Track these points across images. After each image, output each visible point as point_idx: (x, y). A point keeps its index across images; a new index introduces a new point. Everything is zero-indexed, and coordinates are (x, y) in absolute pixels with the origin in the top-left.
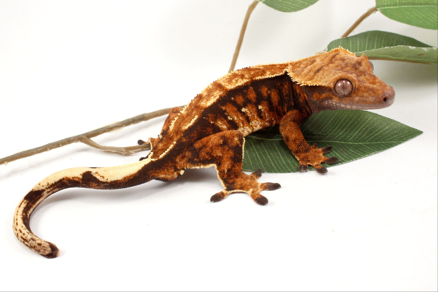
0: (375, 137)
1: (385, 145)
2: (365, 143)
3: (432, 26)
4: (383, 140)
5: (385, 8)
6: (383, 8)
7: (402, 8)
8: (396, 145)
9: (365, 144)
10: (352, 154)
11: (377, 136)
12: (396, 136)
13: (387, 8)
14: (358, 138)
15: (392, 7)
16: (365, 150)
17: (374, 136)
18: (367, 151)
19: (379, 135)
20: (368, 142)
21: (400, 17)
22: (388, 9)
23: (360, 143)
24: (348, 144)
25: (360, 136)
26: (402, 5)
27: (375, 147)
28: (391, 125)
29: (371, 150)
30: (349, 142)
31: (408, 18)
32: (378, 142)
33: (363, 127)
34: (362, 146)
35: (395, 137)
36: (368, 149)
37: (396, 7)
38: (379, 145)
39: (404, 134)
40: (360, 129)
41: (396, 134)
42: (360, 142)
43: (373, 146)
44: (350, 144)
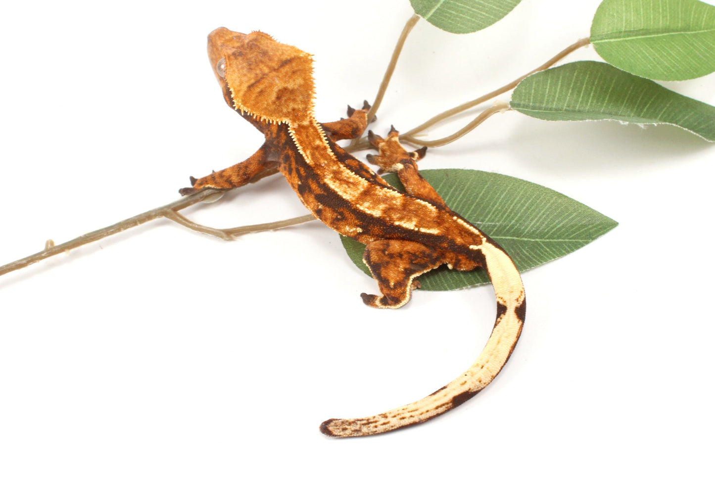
0: (557, 229)
1: (569, 246)
2: (543, 240)
3: (665, 73)
4: (567, 236)
5: (603, 41)
6: (600, 41)
7: (626, 41)
8: (582, 245)
9: (543, 242)
10: (526, 259)
11: (560, 229)
12: (583, 230)
13: (606, 41)
14: (536, 231)
15: (612, 40)
16: (542, 253)
17: (555, 229)
18: (545, 255)
19: (563, 226)
20: (547, 239)
21: (622, 59)
22: (606, 43)
23: (537, 240)
24: (522, 241)
25: (538, 228)
26: (629, 36)
27: (556, 248)
28: (580, 211)
29: (550, 254)
30: (523, 237)
31: (632, 61)
32: (560, 240)
33: (543, 214)
34: (539, 245)
35: (583, 232)
36: (547, 251)
37: (619, 40)
38: (560, 244)
39: (594, 227)
40: (539, 216)
41: (585, 226)
42: (537, 238)
43: (553, 246)
44: (524, 241)
